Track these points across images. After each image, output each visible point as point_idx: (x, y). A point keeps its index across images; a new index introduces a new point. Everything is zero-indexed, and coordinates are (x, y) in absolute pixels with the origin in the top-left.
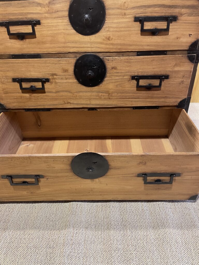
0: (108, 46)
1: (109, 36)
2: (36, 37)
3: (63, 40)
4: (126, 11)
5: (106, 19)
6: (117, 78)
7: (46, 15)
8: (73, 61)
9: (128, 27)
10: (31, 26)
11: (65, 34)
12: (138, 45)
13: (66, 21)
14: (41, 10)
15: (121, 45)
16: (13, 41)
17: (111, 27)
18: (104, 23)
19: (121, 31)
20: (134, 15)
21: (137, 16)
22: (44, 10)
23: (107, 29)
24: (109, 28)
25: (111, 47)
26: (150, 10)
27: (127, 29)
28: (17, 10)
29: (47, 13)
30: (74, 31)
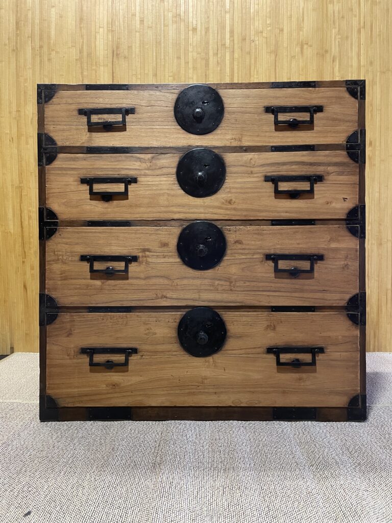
0: (228, 212)
1: (230, 198)
2: (127, 199)
3: (166, 203)
4: (252, 169)
5: (226, 178)
6: (243, 257)
7: (147, 171)
8: (176, 231)
9: (256, 188)
10: (124, 184)
11: (169, 195)
12: (272, 212)
13: (173, 178)
14: (140, 166)
15: (247, 210)
16: (94, 202)
17: (233, 188)
18: (224, 182)
19: (247, 193)
20: (264, 174)
21: (269, 174)
22: (144, 165)
23: (228, 190)
24: (230, 189)
25: (233, 212)
26: (285, 167)
27: (256, 190)
28: (108, 165)
29: (148, 169)
30: (182, 192)
